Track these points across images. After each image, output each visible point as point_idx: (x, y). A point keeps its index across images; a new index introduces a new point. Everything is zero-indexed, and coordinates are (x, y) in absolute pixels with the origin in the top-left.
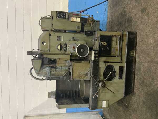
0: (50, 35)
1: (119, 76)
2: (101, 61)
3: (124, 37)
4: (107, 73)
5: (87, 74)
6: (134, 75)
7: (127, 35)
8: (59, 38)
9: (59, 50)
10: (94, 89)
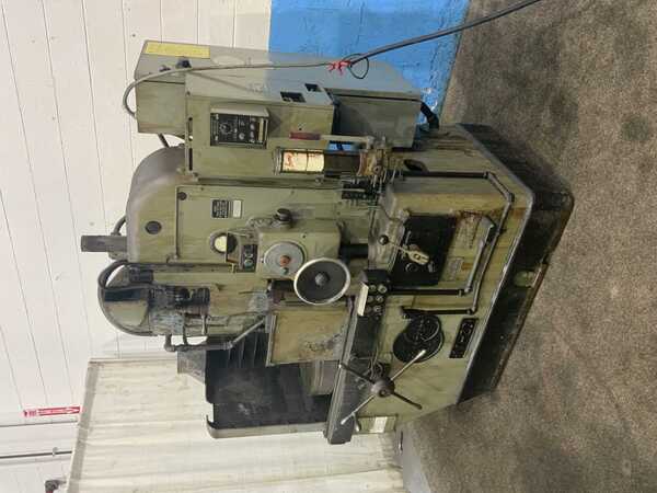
0: (182, 196)
1: (454, 349)
2: (392, 305)
3: (512, 219)
4: (409, 341)
5: (331, 344)
6: (509, 346)
7: (528, 212)
8: (221, 209)
9: (222, 253)
10: (349, 393)
